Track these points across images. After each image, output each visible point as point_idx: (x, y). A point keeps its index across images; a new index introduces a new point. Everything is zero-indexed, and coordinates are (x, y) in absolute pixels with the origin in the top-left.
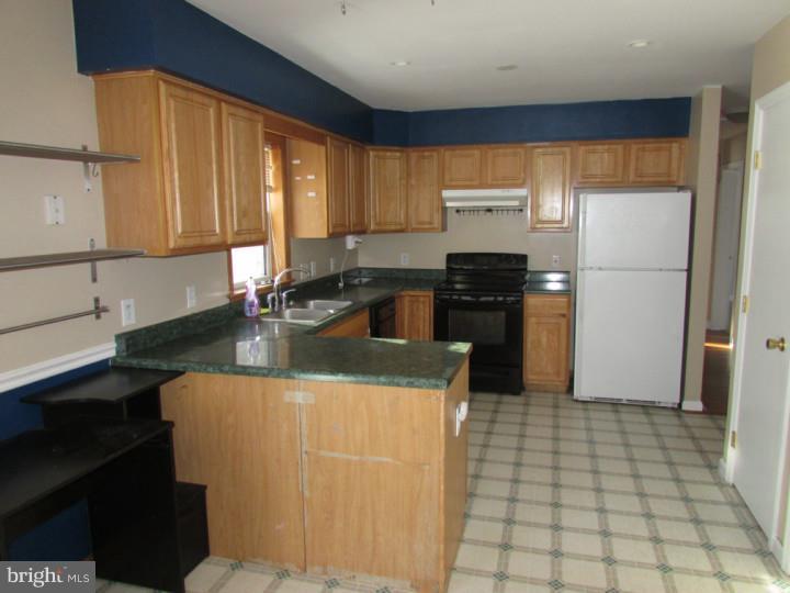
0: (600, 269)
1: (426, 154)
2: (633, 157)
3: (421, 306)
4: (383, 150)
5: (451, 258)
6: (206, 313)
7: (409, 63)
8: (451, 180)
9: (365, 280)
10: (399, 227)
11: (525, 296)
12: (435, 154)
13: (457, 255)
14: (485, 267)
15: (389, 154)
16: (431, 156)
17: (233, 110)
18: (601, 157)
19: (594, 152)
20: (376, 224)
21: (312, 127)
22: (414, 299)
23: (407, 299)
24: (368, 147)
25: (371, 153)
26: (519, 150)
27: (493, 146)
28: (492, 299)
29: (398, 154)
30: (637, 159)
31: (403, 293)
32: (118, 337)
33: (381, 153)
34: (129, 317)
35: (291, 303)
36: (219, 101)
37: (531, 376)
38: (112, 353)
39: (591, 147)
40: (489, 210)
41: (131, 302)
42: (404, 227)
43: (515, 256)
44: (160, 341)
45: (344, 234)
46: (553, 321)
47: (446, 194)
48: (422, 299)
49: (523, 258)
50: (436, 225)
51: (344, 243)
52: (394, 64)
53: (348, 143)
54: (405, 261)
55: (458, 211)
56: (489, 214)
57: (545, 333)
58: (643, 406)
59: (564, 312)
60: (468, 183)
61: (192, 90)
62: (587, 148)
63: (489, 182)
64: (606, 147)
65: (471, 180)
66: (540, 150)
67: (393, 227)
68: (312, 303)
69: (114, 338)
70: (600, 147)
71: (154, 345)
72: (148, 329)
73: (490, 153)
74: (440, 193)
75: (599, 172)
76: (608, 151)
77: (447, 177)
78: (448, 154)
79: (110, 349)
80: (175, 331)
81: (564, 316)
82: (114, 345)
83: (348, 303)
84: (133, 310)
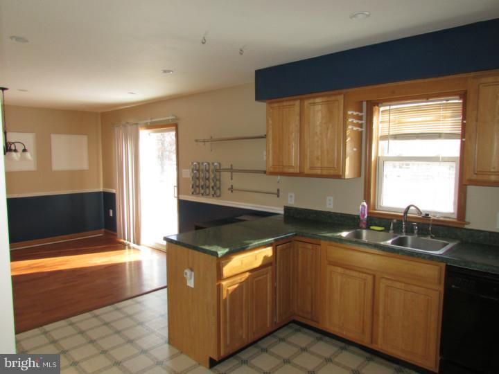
34: (291, 201)
79: (280, 210)
84: (293, 198)
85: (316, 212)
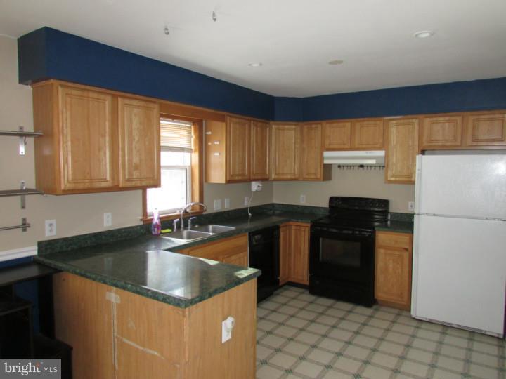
0: (434, 215)
1: (314, 126)
2: (470, 126)
3: (303, 233)
4: (282, 124)
5: (332, 199)
6: (119, 231)
7: (261, 65)
8: (330, 145)
9: (277, 212)
10: (293, 177)
11: (377, 232)
12: (319, 126)
13: (337, 198)
14: (357, 208)
15: (286, 127)
16: (317, 128)
17: (127, 101)
18: (441, 126)
19: (437, 122)
20: (276, 174)
21: (213, 111)
22: (298, 228)
23: (293, 228)
24: (271, 123)
25: (273, 126)
26: (378, 122)
27: (359, 119)
28: (350, 232)
29: (294, 127)
30: (474, 128)
31: (291, 223)
32: (40, 244)
33: (281, 126)
34: (52, 231)
35: (197, 226)
36: (115, 97)
37: (380, 293)
38: (35, 253)
39: (435, 119)
40: (362, 166)
41: (54, 222)
42: (297, 176)
43: (379, 201)
44: (75, 247)
45: (250, 181)
46: (397, 253)
47: (326, 154)
48: (303, 228)
49: (386, 203)
50: (319, 177)
51: (250, 187)
52: (250, 65)
53: (251, 120)
54: (303, 201)
55: (339, 166)
56: (361, 169)
57: (391, 261)
58: (470, 332)
59: (407, 247)
60: (342, 147)
61: (88, 90)
62: (432, 119)
63: (357, 146)
64: (447, 118)
65: (344, 144)
66: (394, 122)
67: (289, 177)
68: (211, 227)
69: (36, 244)
70: (441, 119)
71: (69, 249)
72: (65, 240)
73: (358, 125)
74: (322, 154)
75: (441, 139)
76: (448, 121)
77: (327, 142)
78: (328, 125)
79: (33, 250)
80: (89, 242)
81: (406, 250)
82: (36, 248)
83: (233, 228)
84: (54, 228)
85: (95, 235)
